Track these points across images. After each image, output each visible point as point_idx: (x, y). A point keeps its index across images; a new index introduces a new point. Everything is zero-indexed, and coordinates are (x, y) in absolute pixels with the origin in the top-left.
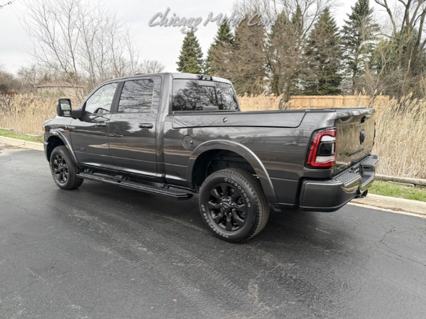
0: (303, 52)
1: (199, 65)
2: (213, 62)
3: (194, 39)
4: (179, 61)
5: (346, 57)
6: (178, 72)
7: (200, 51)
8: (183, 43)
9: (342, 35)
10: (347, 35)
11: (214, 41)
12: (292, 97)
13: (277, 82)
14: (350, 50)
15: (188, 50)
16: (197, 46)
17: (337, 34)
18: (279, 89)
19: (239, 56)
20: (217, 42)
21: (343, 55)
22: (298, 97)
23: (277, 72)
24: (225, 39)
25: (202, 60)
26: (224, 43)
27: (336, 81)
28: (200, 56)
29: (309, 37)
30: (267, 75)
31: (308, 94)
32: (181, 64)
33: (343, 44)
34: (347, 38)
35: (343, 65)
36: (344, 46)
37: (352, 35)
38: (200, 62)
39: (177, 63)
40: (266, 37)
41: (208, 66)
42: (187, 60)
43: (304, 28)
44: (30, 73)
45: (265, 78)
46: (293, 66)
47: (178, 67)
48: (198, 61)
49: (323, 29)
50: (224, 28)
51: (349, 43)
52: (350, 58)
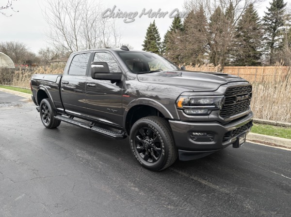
0: (233, 36)
1: (158, 46)
2: (168, 43)
3: (155, 28)
4: (144, 44)
5: (265, 38)
6: (143, 51)
7: (158, 37)
8: (147, 31)
9: (263, 22)
10: (266, 22)
11: (170, 29)
12: (225, 67)
13: (215, 57)
14: (268, 33)
15: (150, 36)
16: (157, 33)
17: (259, 22)
18: (216, 62)
19: (187, 39)
20: (171, 29)
21: (264, 37)
22: (230, 67)
23: (215, 49)
24: (177, 27)
25: (160, 43)
26: (176, 31)
27: (257, 56)
28: (159, 40)
29: (238, 24)
30: (207, 52)
31: (236, 65)
32: (145, 46)
33: (263, 29)
34: (266, 25)
35: (262, 44)
36: (264, 30)
37: (270, 23)
38: (159, 44)
39: (143, 45)
40: (207, 25)
41: (164, 46)
42: (149, 43)
43: (235, 18)
44: (46, 53)
45: (206, 54)
46: (226, 46)
47: (144, 48)
48: (157, 43)
49: (248, 19)
50: (177, 20)
51: (268, 29)
52: (268, 39)
